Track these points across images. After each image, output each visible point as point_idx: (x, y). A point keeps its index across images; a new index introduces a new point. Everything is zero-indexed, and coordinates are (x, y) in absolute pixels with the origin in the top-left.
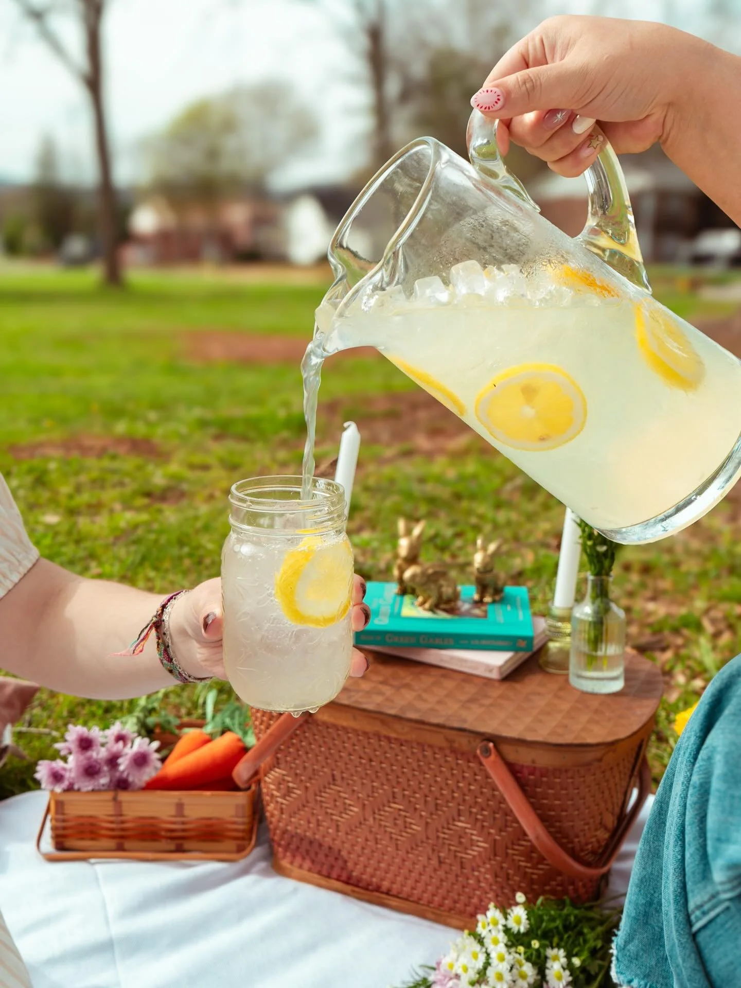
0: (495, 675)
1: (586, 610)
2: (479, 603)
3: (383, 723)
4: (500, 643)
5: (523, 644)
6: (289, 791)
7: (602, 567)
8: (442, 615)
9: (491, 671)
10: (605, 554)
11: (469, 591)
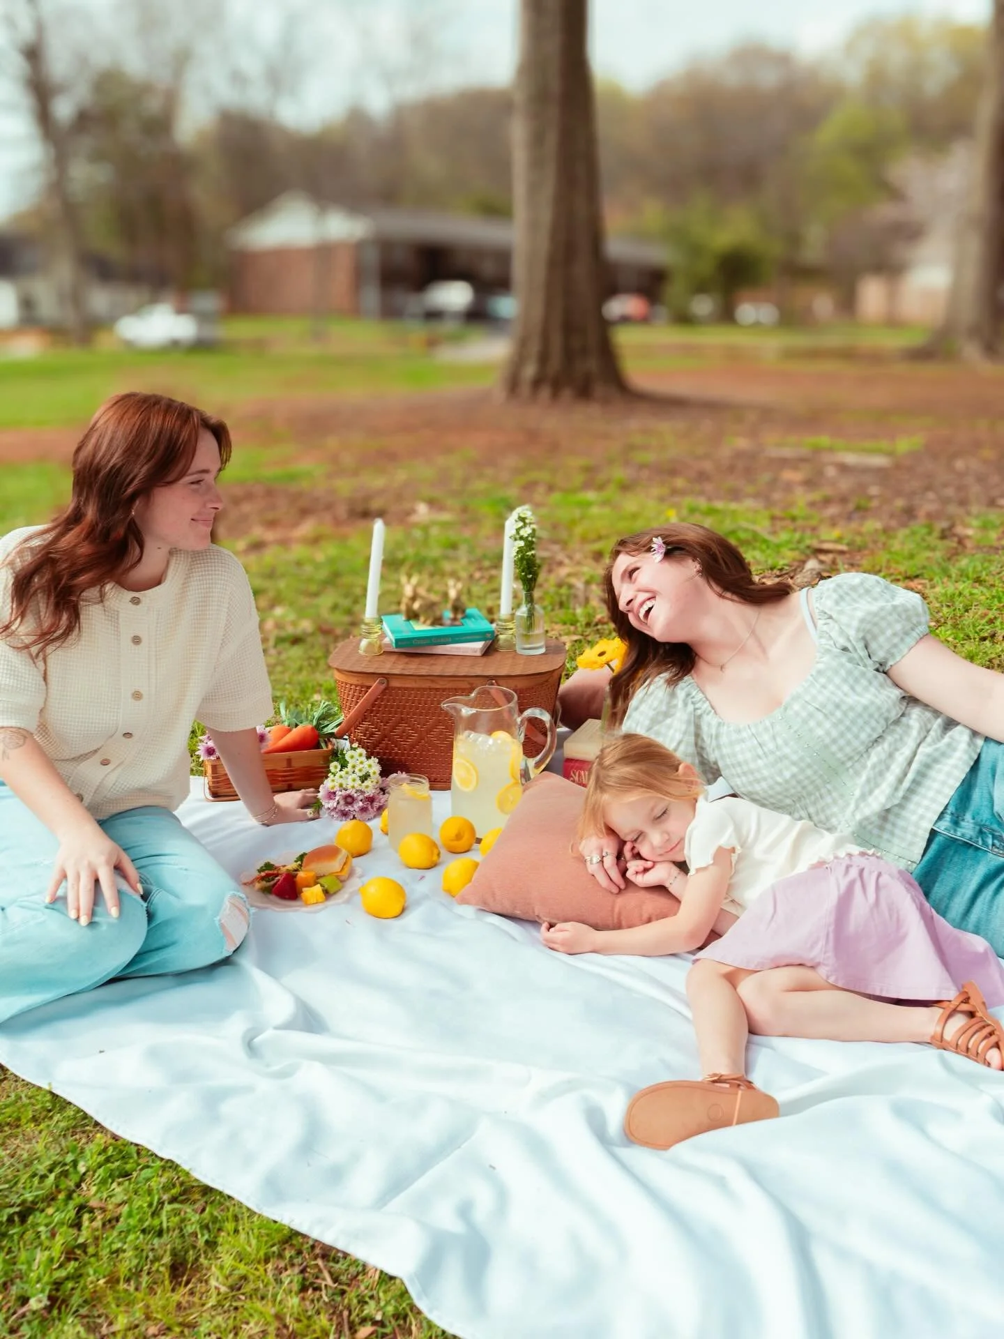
0: (479, 654)
1: (523, 611)
2: (455, 619)
3: (432, 681)
4: (477, 637)
5: (489, 636)
6: (372, 734)
7: (530, 586)
8: (438, 627)
9: (476, 652)
10: (531, 579)
11: (448, 614)
